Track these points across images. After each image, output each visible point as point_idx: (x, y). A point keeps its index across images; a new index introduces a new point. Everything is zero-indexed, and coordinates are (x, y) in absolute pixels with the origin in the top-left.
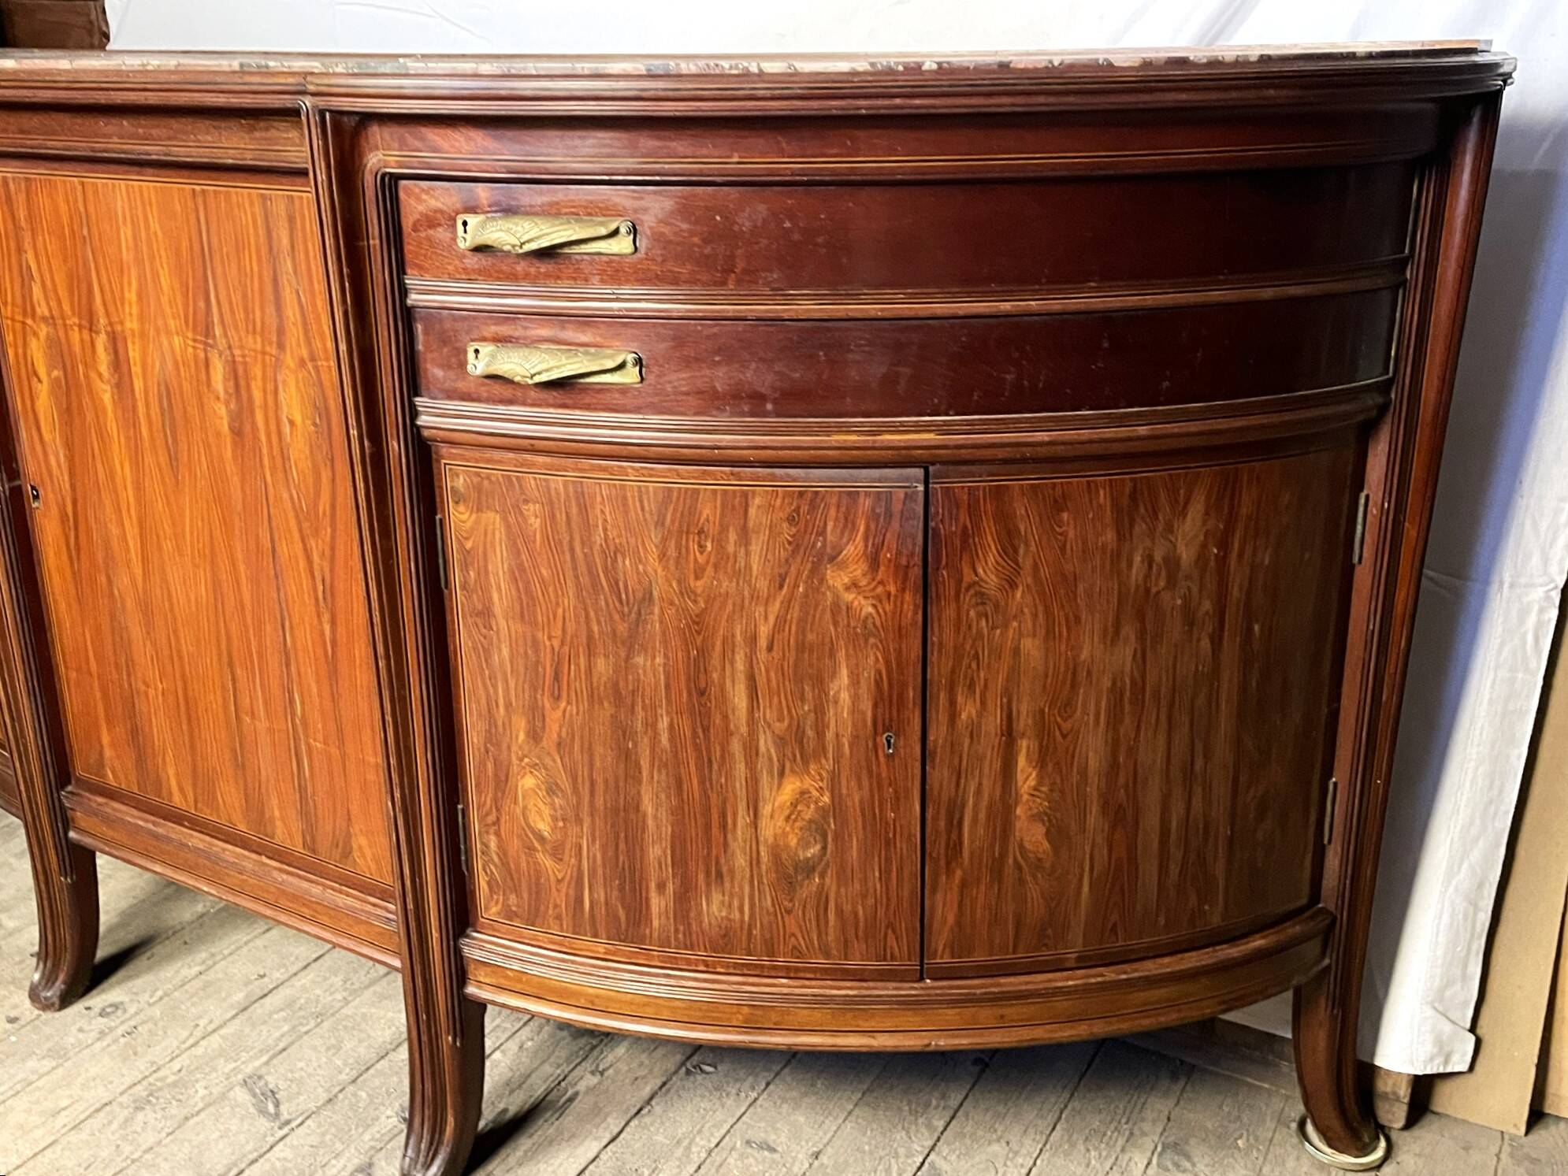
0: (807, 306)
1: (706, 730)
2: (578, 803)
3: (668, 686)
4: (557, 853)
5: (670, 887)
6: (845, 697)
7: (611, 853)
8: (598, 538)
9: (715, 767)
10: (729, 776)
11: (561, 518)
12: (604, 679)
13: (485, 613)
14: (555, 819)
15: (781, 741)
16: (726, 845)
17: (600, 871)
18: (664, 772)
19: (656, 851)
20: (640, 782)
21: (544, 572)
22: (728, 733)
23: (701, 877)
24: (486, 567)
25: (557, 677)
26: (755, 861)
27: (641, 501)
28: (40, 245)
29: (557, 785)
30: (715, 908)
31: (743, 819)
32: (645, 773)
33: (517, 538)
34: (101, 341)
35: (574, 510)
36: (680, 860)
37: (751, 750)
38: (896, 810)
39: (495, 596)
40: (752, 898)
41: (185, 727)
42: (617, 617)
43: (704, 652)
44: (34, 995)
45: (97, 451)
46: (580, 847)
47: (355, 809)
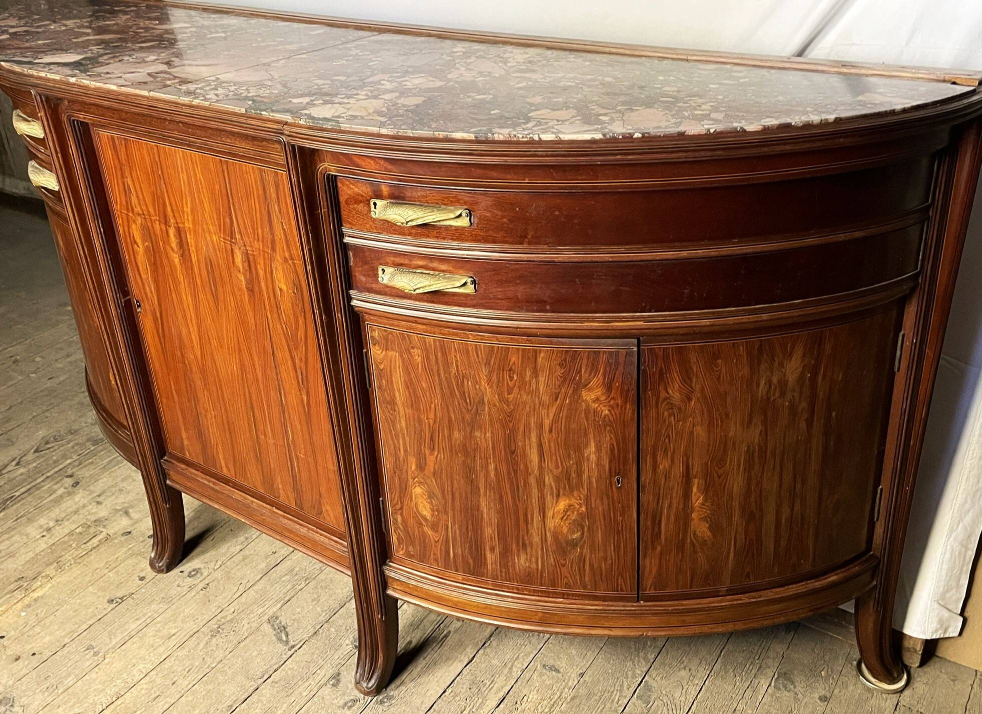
0: (568, 255)
1: (515, 472)
2: (446, 503)
3: (493, 448)
4: (434, 527)
5: (497, 550)
6: (593, 457)
7: (464, 530)
8: (454, 371)
9: (521, 491)
10: (529, 495)
11: (433, 358)
12: (458, 442)
13: (392, 403)
14: (433, 510)
15: (557, 479)
16: (528, 531)
17: (459, 539)
18: (492, 492)
19: (489, 531)
20: (479, 496)
21: (424, 386)
22: (527, 473)
23: (514, 546)
24: (392, 379)
25: (432, 439)
26: (544, 539)
27: (477, 352)
28: (134, 174)
29: (433, 493)
30: (522, 561)
31: (537, 518)
32: (482, 491)
33: (408, 366)
34: (172, 231)
35: (440, 354)
36: (502, 536)
37: (541, 483)
38: (623, 515)
39: (397, 394)
40: (542, 558)
41: (228, 435)
42: (463, 410)
43: (513, 431)
44: (152, 565)
45: (172, 288)
46: (448, 527)
47: (323, 490)
